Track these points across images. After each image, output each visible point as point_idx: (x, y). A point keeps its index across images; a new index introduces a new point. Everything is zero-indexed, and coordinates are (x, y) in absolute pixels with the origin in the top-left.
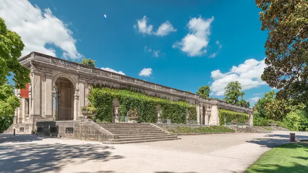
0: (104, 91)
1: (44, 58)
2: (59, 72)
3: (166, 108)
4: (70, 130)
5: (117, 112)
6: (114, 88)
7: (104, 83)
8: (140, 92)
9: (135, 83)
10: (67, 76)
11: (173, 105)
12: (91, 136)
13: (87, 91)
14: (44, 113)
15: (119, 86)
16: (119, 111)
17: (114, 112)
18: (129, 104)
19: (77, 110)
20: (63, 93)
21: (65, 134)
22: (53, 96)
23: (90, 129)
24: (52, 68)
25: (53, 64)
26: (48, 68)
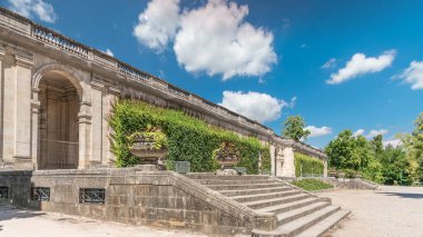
0: (138, 111)
1: (13, 22)
2: (48, 60)
4: (93, 195)
6: (157, 106)
7: (139, 94)
8: (197, 116)
9: (191, 100)
10: (63, 72)
12: (170, 216)
13: (107, 109)
14: (11, 151)
15: (165, 103)
18: (181, 138)
19: (87, 147)
20: (51, 112)
21: (79, 206)
22: (32, 112)
23: (166, 194)
24: (32, 48)
25: (34, 38)
26: (23, 46)
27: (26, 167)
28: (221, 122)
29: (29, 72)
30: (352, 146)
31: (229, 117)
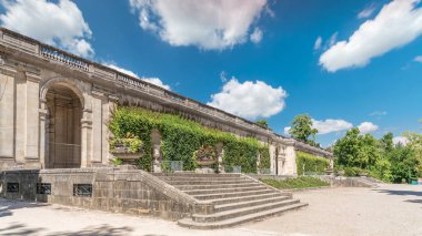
0: (136, 116)
1: (23, 43)
2: (53, 74)
3: (230, 148)
4: (83, 189)
5: (157, 153)
6: (153, 111)
7: (137, 101)
8: (193, 119)
9: (187, 104)
10: (67, 84)
11: (240, 144)
13: (107, 115)
15: (161, 108)
16: (161, 152)
17: (152, 153)
18: (177, 140)
19: (88, 148)
20: (59, 118)
21: (73, 198)
22: (40, 120)
23: (136, 188)
24: (40, 65)
25: (41, 57)
26: (33, 64)
27: (35, 166)
28: (217, 124)
29: (37, 85)
30: (360, 144)
31: (226, 119)
